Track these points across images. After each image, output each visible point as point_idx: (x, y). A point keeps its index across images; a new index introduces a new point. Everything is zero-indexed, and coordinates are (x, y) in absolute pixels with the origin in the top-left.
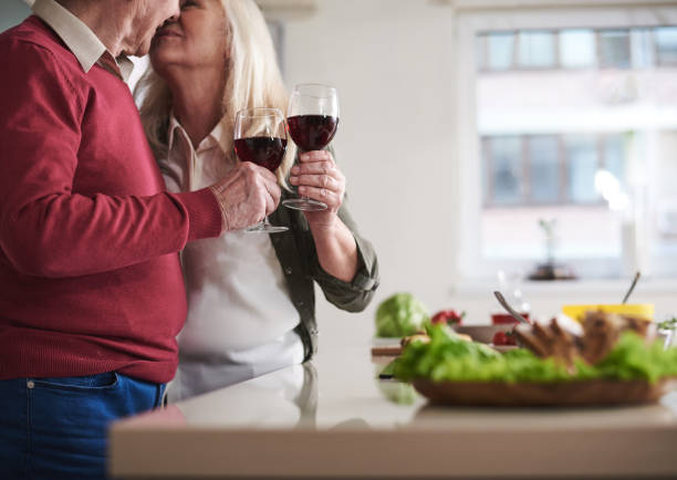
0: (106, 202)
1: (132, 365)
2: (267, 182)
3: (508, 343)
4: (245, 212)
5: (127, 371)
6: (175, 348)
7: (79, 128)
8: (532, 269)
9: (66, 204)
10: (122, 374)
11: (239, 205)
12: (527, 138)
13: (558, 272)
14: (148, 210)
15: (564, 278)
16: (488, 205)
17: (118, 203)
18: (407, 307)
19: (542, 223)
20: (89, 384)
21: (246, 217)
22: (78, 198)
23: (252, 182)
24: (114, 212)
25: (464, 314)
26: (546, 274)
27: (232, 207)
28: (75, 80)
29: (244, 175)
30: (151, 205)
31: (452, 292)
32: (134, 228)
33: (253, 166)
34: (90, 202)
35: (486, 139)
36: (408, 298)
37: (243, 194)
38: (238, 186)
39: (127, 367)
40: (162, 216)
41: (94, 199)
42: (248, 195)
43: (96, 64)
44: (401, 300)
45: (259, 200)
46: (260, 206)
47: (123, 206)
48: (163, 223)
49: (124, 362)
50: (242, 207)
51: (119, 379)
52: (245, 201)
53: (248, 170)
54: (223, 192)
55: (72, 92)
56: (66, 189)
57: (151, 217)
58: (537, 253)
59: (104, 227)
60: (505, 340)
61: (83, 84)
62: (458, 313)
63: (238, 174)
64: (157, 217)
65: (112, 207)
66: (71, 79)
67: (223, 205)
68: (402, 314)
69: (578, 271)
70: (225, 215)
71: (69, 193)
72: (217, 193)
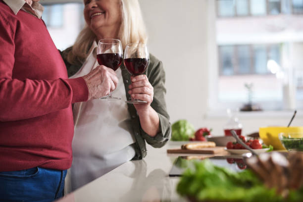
0: (30, 83)
1: (46, 163)
2: (111, 75)
3: (234, 148)
4: (100, 89)
5: (44, 166)
6: (69, 151)
7: (13, 41)
8: (241, 106)
9: (10, 84)
10: (41, 167)
11: (97, 86)
12: (236, 46)
13: (254, 107)
14: (52, 88)
15: (256, 110)
16: (221, 74)
17: (37, 84)
18: (185, 126)
19: (246, 86)
20: (23, 174)
21: (100, 92)
22: (16, 81)
23: (104, 75)
24: (35, 88)
25: (211, 130)
26: (248, 108)
27: (94, 87)
28: (8, 18)
29: (100, 71)
30: (54, 85)
31: (205, 117)
32: (45, 97)
33: (105, 67)
34: (22, 83)
35: (220, 47)
36: (185, 122)
37: (100, 81)
38: (97, 77)
39: (45, 164)
40: (59, 91)
41: (25, 82)
42: (102, 81)
43: (21, 10)
44: (181, 123)
45: (108, 84)
46: (108, 87)
47: (39, 85)
48: (60, 94)
49: (43, 161)
50: (99, 87)
51: (40, 170)
52: (101, 84)
53: (102, 69)
54: (89, 79)
55: (7, 24)
56: (9, 75)
57: (54, 91)
58: (243, 97)
59: (30, 96)
60: (232, 146)
61: (13, 19)
62: (209, 129)
63: (97, 71)
64: (56, 91)
65: (33, 86)
66: (6, 17)
67: (89, 86)
68: (182, 130)
69: (263, 107)
70: (90, 91)
71: (11, 78)
72: (86, 80)
